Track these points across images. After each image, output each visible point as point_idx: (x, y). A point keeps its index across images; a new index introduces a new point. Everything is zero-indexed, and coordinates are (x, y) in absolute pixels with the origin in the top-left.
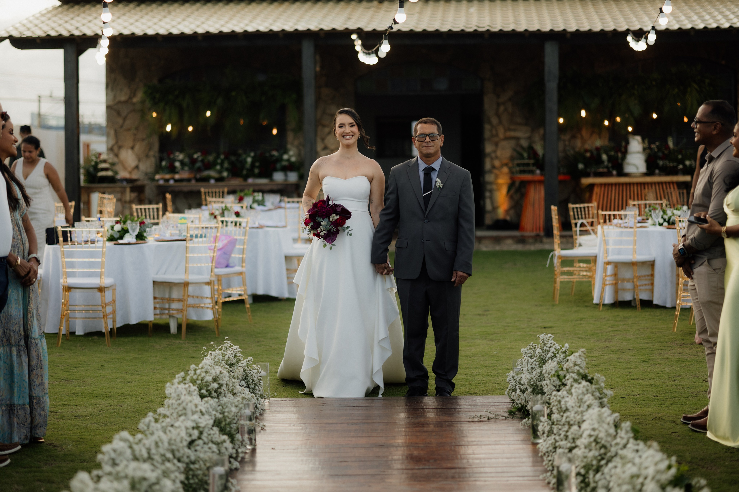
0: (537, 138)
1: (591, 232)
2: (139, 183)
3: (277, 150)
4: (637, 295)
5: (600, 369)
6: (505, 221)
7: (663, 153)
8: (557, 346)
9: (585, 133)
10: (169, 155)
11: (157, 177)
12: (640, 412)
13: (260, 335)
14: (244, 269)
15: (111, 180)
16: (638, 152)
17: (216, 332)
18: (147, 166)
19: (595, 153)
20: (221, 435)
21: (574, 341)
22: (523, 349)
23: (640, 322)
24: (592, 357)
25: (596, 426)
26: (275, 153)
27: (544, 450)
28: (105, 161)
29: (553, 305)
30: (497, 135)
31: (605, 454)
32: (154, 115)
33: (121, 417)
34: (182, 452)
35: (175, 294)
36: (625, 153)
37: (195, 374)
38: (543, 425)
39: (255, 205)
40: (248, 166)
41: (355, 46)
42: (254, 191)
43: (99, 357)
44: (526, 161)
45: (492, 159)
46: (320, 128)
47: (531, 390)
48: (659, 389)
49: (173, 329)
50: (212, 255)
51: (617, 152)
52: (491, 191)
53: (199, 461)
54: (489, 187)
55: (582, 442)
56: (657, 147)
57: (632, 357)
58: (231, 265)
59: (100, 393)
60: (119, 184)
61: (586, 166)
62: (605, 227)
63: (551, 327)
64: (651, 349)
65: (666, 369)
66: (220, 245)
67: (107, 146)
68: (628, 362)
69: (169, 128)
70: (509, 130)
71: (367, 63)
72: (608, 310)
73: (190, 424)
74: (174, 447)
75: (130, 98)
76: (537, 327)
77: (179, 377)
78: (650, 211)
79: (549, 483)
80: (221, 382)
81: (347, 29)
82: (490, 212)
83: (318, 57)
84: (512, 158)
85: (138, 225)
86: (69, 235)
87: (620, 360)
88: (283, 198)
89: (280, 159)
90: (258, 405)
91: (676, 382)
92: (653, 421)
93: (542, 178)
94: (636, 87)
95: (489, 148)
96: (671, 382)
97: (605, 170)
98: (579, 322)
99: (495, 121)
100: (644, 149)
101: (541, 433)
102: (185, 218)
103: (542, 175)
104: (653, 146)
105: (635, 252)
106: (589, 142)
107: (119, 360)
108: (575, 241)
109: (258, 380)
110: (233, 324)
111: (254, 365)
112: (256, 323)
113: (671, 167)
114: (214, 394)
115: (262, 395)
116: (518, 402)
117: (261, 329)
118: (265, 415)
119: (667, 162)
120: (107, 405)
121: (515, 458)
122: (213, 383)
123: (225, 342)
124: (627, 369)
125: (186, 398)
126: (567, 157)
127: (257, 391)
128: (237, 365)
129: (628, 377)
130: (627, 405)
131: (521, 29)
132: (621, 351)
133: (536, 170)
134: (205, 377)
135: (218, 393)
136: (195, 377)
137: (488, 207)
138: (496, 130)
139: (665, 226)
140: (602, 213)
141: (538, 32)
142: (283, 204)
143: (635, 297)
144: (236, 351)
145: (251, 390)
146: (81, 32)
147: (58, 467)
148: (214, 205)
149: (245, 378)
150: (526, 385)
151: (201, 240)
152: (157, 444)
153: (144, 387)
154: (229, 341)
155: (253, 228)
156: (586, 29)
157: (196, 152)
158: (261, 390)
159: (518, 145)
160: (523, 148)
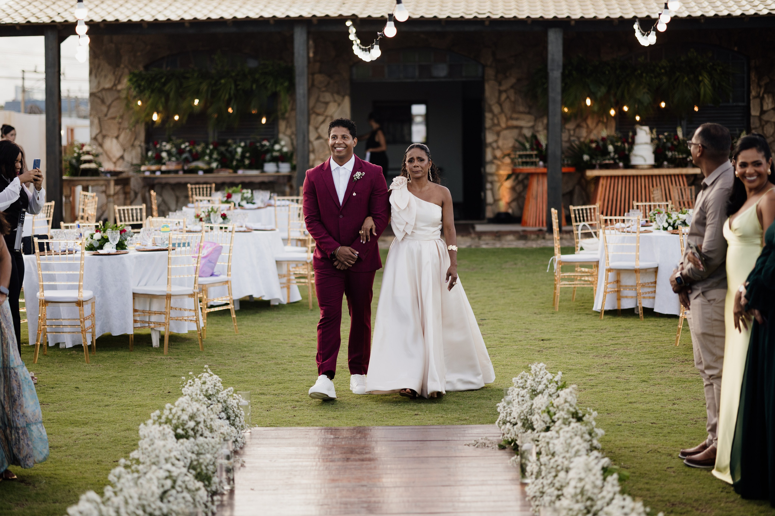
0: (540, 127)
1: (593, 235)
2: (124, 176)
3: (268, 140)
4: (640, 303)
5: (597, 390)
6: (507, 214)
7: (672, 143)
8: (549, 376)
9: (590, 122)
10: (155, 145)
11: (143, 168)
12: (636, 443)
13: (246, 349)
14: (230, 278)
15: (95, 172)
16: (646, 143)
17: (200, 346)
18: (133, 156)
19: (601, 143)
20: (196, 481)
21: (572, 357)
22: (514, 378)
23: (642, 333)
24: (590, 376)
25: (583, 475)
26: (266, 143)
27: (532, 494)
28: (88, 153)
29: (553, 313)
30: (498, 124)
31: (591, 506)
32: (139, 103)
33: (97, 448)
34: (153, 506)
35: (156, 306)
36: (632, 144)
37: (171, 413)
38: (531, 466)
39: (244, 203)
40: (238, 156)
41: (349, 34)
42: (243, 188)
43: (77, 376)
44: (528, 153)
45: (493, 149)
46: (313, 116)
47: (521, 424)
48: (657, 415)
49: (155, 342)
50: (195, 265)
51: (623, 143)
52: (492, 183)
54: (490, 178)
55: (569, 491)
56: (666, 137)
57: (632, 376)
58: (215, 274)
59: (77, 419)
60: (103, 177)
61: (592, 158)
62: (607, 232)
63: (549, 340)
64: (652, 367)
65: (666, 391)
66: (204, 252)
67: (91, 135)
68: (627, 381)
69: (155, 117)
70: (512, 119)
71: (360, 57)
72: (610, 318)
73: (164, 474)
74: (145, 503)
75: (115, 85)
76: (535, 339)
77: (154, 416)
78: (655, 215)
80: (198, 419)
81: (341, 15)
82: (491, 205)
83: (311, 43)
84: (514, 149)
85: (119, 233)
86: (45, 247)
87: (618, 380)
88: (272, 195)
89: (271, 150)
90: (239, 439)
91: (676, 406)
92: (648, 454)
93: (544, 170)
94: (644, 75)
95: (490, 138)
96: (670, 407)
97: (612, 162)
98: (578, 333)
99: (496, 109)
100: (652, 140)
101: (530, 473)
102: (167, 226)
103: (545, 167)
104: (661, 136)
105: (638, 258)
106: (595, 132)
107: (98, 380)
108: (576, 245)
109: (238, 411)
110: (218, 335)
111: (235, 395)
112: (242, 334)
113: (680, 158)
114: (191, 433)
115: (242, 426)
116: (509, 436)
117: (247, 341)
118: (246, 449)
119: (676, 153)
120: (83, 434)
121: (502, 501)
122: (190, 420)
123: (205, 370)
124: (626, 390)
125: (159, 443)
126: (571, 148)
127: (237, 423)
128: (217, 395)
129: (626, 401)
130: (622, 433)
131: (522, 16)
132: (621, 369)
133: (539, 162)
134: (180, 415)
135: (195, 431)
136: (170, 417)
137: (490, 199)
138: (498, 119)
139: (670, 231)
140: (604, 217)
141: (541, 19)
142: (272, 202)
143: (638, 305)
144: (215, 381)
145: (231, 422)
146: (63, 18)
147: (30, 508)
148: (200, 204)
149: (225, 410)
150: (516, 418)
151: (184, 248)
152: (126, 503)
153: (122, 411)
154: (209, 370)
155: (240, 232)
156: (592, 16)
157: (184, 142)
158: (240, 421)
159: (520, 135)
160: (525, 137)
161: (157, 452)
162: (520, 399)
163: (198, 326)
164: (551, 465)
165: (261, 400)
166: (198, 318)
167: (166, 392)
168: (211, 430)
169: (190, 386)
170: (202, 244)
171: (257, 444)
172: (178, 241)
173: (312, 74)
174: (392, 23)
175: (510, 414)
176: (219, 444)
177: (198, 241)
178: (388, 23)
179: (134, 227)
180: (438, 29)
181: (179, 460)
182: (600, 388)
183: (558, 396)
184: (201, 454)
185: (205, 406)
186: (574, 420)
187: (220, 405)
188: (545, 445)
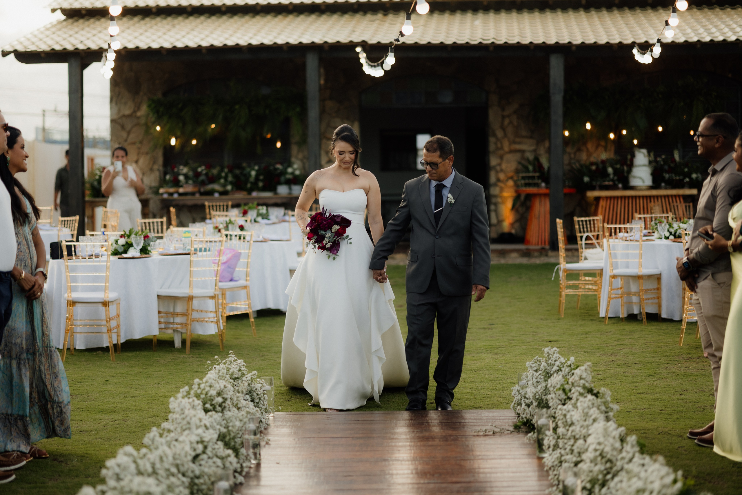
0: (542, 151)
1: (597, 245)
3: (281, 164)
4: (643, 309)
5: (606, 383)
6: (510, 234)
7: (669, 166)
8: (562, 360)
9: (590, 146)
10: (173, 169)
11: (161, 191)
12: (647, 426)
13: (264, 349)
14: (248, 283)
16: (644, 165)
17: (221, 347)
18: (152, 180)
19: (601, 166)
20: (225, 450)
21: (580, 355)
22: (528, 363)
23: (646, 336)
24: (598, 371)
26: (279, 166)
27: (550, 464)
29: (559, 319)
30: (502, 148)
31: (611, 468)
32: (158, 128)
33: (126, 432)
34: (186, 466)
35: (180, 308)
36: (631, 166)
37: (199, 388)
38: (548, 439)
39: (259, 219)
40: (252, 179)
41: (359, 58)
42: (258, 205)
43: (104, 372)
44: (531, 174)
45: (497, 172)
46: (324, 141)
47: (536, 404)
48: (666, 404)
49: (178, 344)
50: (216, 268)
51: (622, 165)
52: (496, 204)
53: (203, 476)
54: (495, 200)
56: (663, 160)
57: (638, 371)
58: (235, 279)
59: (105, 407)
61: (592, 179)
62: (611, 240)
63: (556, 341)
64: (657, 363)
65: (673, 384)
66: (224, 258)
68: (634, 376)
69: (173, 141)
70: (514, 143)
72: (614, 323)
73: (195, 438)
75: (134, 112)
76: (543, 341)
77: (183, 392)
78: (656, 224)
80: (225, 396)
81: (351, 42)
82: (495, 225)
83: (322, 70)
84: (517, 171)
85: (143, 239)
86: (73, 249)
87: (626, 374)
88: (287, 211)
89: (284, 173)
90: (263, 420)
91: (683, 396)
92: (659, 436)
93: (547, 191)
94: (642, 100)
95: (493, 161)
96: (677, 396)
97: (611, 183)
98: (584, 336)
99: (500, 134)
100: (650, 162)
101: (547, 447)
102: (189, 232)
103: (547, 188)
104: (658, 159)
105: (640, 265)
106: (595, 155)
107: (124, 375)
108: (580, 255)
109: (262, 395)
110: (237, 338)
111: (258, 379)
112: (260, 337)
113: (677, 180)
114: (219, 408)
115: (266, 409)
116: (524, 417)
117: (266, 343)
118: (270, 430)
119: (673, 175)
120: (111, 420)
121: (520, 472)
122: (217, 397)
123: (230, 356)
124: (633, 383)
125: (190, 413)
126: (572, 170)
127: (261, 406)
128: (242, 378)
129: (634, 391)
130: (633, 419)
131: (526, 41)
132: (627, 365)
133: (541, 184)
134: (209, 391)
135: (223, 407)
136: (199, 391)
137: (494, 220)
138: (501, 143)
139: (671, 240)
140: (606, 226)
141: (543, 45)
142: (287, 218)
143: (641, 311)
144: (240, 366)
145: (256, 404)
146: (85, 45)
147: (63, 482)
148: (218, 219)
149: (250, 392)
150: (531, 399)
151: (205, 253)
152: (161, 459)
153: (148, 401)
154: (233, 356)
155: (257, 241)
156: (592, 41)
157: (200, 166)
158: (265, 404)
159: (523, 158)
160: (528, 160)
161: (188, 419)
163: (218, 327)
166: (219, 320)
168: (238, 408)
170: (222, 250)
172: (199, 248)
173: (322, 100)
175: (525, 396)
180: (445, 55)
181: (208, 429)
183: (573, 375)
184: (230, 426)
185: (231, 385)
186: (590, 395)
187: (245, 388)
188: (562, 417)
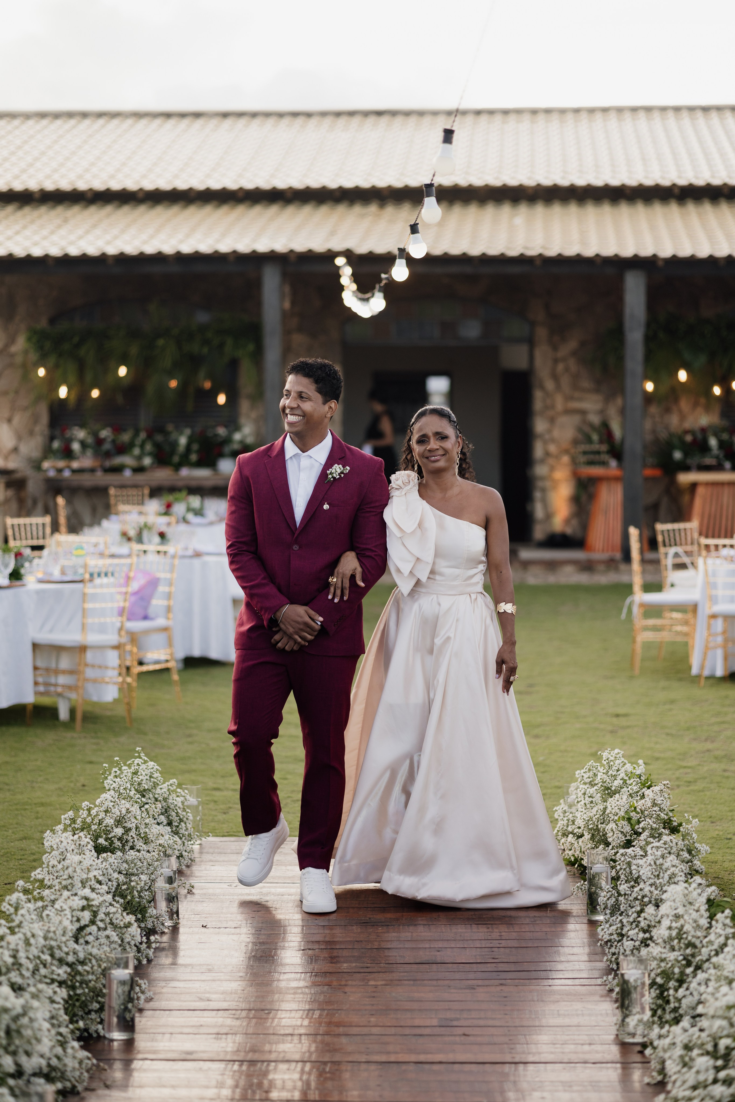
0: (613, 411)
1: (689, 565)
2: (18, 475)
3: (225, 426)
5: (695, 788)
6: (564, 535)
8: (629, 767)
9: (684, 404)
10: (63, 431)
11: (46, 465)
13: (192, 725)
14: (170, 623)
17: (128, 719)
18: (31, 447)
19: (699, 436)
20: (125, 914)
21: (660, 740)
22: (578, 772)
24: (685, 767)
25: (681, 911)
26: (222, 431)
27: (606, 938)
29: (632, 677)
30: (553, 407)
31: (693, 955)
32: (42, 372)
34: (65, 948)
35: (65, 663)
37: (89, 814)
38: (605, 896)
39: (190, 517)
40: (181, 450)
41: (340, 276)
42: (189, 494)
44: (597, 447)
45: (546, 442)
47: (589, 836)
49: (63, 714)
50: (122, 604)
51: (731, 434)
52: (544, 490)
53: (90, 960)
54: (540, 484)
55: (661, 933)
58: (150, 616)
61: (685, 455)
62: (710, 561)
63: (627, 715)
66: (135, 586)
69: (63, 392)
70: (571, 398)
71: (354, 309)
72: (713, 686)
73: (78, 903)
74: (53, 943)
75: (7, 346)
76: (606, 715)
77: (65, 819)
79: (611, 991)
80: (128, 825)
81: (328, 250)
82: (541, 521)
83: (287, 289)
84: (575, 442)
85: (13, 558)
87: (726, 774)
89: (228, 440)
90: (184, 853)
93: (620, 473)
95: (540, 426)
97: (714, 461)
98: (667, 707)
99: (550, 385)
101: (603, 907)
102: (82, 548)
103: (619, 468)
106: (691, 418)
108: (664, 580)
109: (184, 813)
110: (153, 705)
111: (179, 790)
112: (187, 704)
114: (117, 844)
115: (190, 835)
116: (570, 853)
117: (195, 713)
118: (194, 868)
122: (117, 826)
123: (137, 755)
125: (73, 859)
126: (656, 441)
127: (182, 831)
128: (154, 791)
131: (589, 252)
132: (730, 758)
133: (610, 461)
134: (103, 818)
135: (124, 841)
136: (89, 820)
137: (539, 512)
138: (552, 399)
140: (704, 541)
141: (615, 258)
144: (152, 770)
145: (174, 829)
148: (128, 518)
149: (166, 811)
150: (582, 828)
151: (106, 580)
152: (27, 943)
153: (16, 812)
154: (142, 755)
155: (186, 557)
156: (688, 254)
157: (104, 429)
158: (187, 827)
159: (584, 421)
160: (592, 426)
161: (70, 871)
162: (588, 800)
164: (634, 895)
165: (215, 799)
167: (79, 785)
168: (146, 841)
169: (116, 777)
170: (132, 574)
171: (211, 861)
172: (96, 570)
173: (287, 332)
174: (404, 261)
175: (573, 822)
176: (157, 860)
177: (125, 569)
178: (398, 261)
179: (34, 548)
180: (468, 269)
181: (100, 883)
182: (700, 785)
183: (643, 797)
184: (133, 874)
185: (137, 806)
186: (667, 832)
187: (159, 805)
188: (624, 866)
